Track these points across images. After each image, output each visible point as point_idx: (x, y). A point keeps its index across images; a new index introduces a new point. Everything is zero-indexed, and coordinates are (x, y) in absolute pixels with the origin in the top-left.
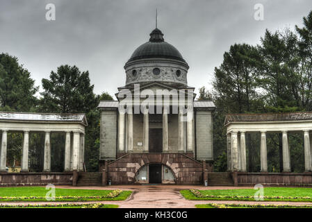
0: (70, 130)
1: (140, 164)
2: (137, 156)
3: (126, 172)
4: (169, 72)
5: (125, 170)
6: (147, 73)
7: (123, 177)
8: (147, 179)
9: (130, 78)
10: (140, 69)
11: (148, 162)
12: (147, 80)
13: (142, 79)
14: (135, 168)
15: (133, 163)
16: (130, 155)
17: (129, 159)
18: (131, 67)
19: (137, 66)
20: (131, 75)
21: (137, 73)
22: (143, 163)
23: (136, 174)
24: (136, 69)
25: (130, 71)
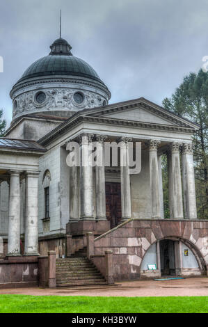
0: (21, 168)
1: (149, 240)
2: (144, 225)
3: (125, 256)
4: (95, 100)
5: (123, 251)
6: (64, 98)
7: (122, 266)
8: (157, 268)
9: (31, 105)
10: (51, 91)
11: (162, 236)
12: (66, 109)
13: (56, 107)
14: (141, 247)
15: (138, 237)
16: (132, 222)
17: (130, 231)
18: (34, 87)
19: (46, 87)
20: (33, 99)
21: (47, 97)
22: (154, 239)
23: (143, 259)
24: (44, 91)
25: (30, 94)
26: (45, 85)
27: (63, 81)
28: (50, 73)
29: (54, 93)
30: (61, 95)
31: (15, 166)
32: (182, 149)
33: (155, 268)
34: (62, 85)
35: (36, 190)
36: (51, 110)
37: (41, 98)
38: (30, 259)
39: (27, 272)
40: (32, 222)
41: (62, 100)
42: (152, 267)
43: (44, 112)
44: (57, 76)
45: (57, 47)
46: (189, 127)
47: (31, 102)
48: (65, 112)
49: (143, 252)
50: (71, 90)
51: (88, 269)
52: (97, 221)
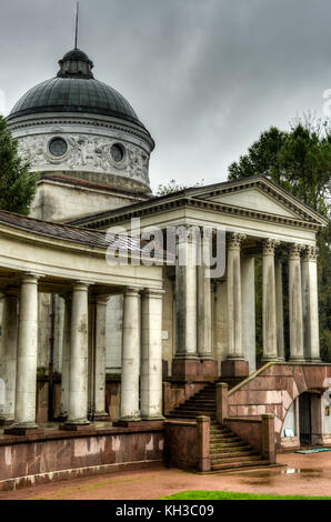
0: (141, 284)
1: (291, 394)
2: (285, 371)
4: (139, 158)
5: (262, 410)
6: (96, 152)
8: (295, 435)
9: (41, 157)
10: (77, 138)
11: (306, 388)
12: (99, 170)
13: (84, 164)
14: (281, 404)
15: (278, 390)
16: (272, 368)
17: (270, 381)
18: (48, 129)
19: (68, 130)
20: (45, 149)
21: (69, 147)
22: (296, 393)
23: (283, 421)
24: (62, 136)
25: (40, 139)
26: (66, 128)
27: (96, 124)
28: (75, 109)
29: (81, 142)
30: (92, 147)
31: (133, 280)
32: (304, 253)
33: (292, 435)
34: (94, 131)
35: (159, 318)
36: (76, 168)
37: (58, 148)
38: (154, 425)
39: (150, 447)
40: (155, 368)
41: (93, 154)
42: (290, 433)
43: (64, 172)
44: (86, 115)
45: (74, 64)
46: (315, 221)
47: (41, 152)
48: (98, 174)
49: (284, 412)
50: (108, 140)
51: (229, 440)
52: (202, 361)
